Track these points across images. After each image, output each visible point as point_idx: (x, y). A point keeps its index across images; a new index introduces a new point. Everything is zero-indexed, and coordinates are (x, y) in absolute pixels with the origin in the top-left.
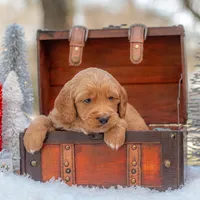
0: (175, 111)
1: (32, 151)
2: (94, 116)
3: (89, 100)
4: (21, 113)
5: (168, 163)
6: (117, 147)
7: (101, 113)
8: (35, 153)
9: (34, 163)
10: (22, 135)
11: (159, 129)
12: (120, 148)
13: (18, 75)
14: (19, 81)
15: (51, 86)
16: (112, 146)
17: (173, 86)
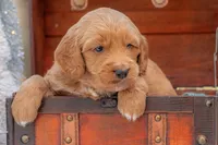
0: (211, 70)
1: (23, 123)
2: (110, 68)
3: (101, 49)
4: (8, 73)
5: (202, 138)
6: (134, 118)
7: (118, 64)
8: (27, 125)
9: (25, 138)
10: (9, 102)
11: (190, 94)
12: (139, 119)
13: (4, 23)
14: (5, 30)
15: (47, 36)
16: (128, 116)
17: (207, 37)
